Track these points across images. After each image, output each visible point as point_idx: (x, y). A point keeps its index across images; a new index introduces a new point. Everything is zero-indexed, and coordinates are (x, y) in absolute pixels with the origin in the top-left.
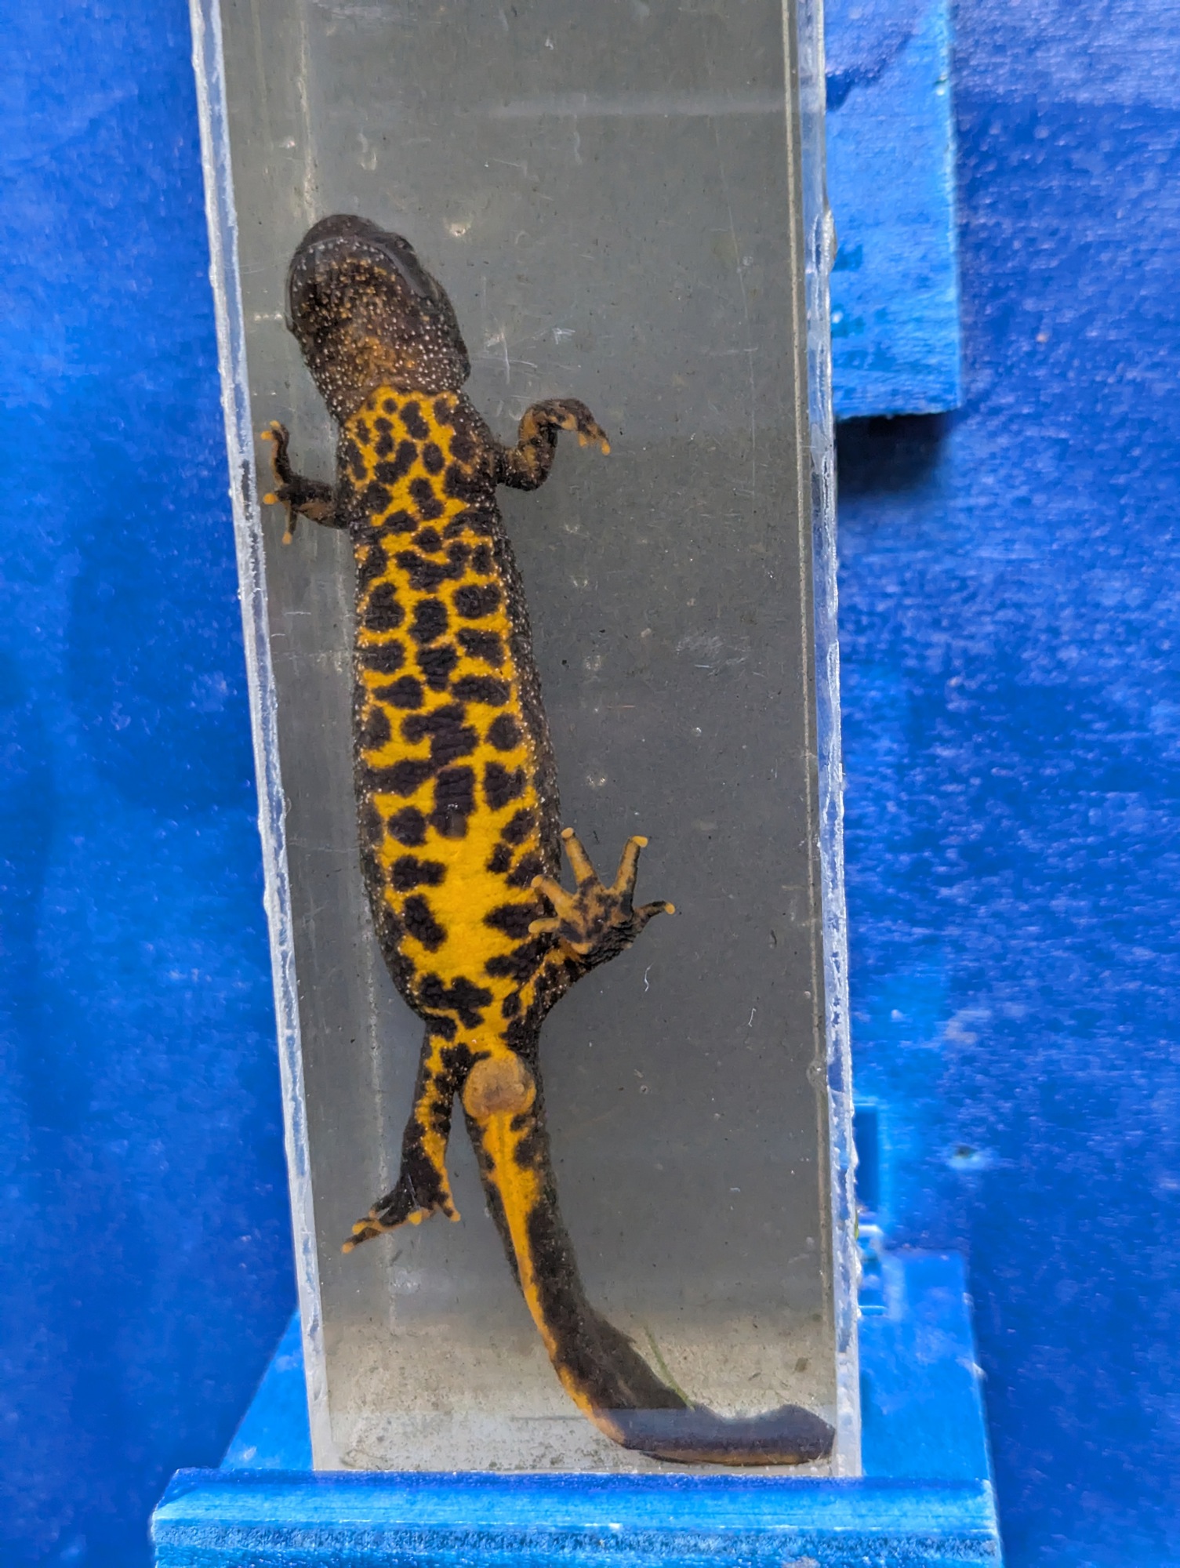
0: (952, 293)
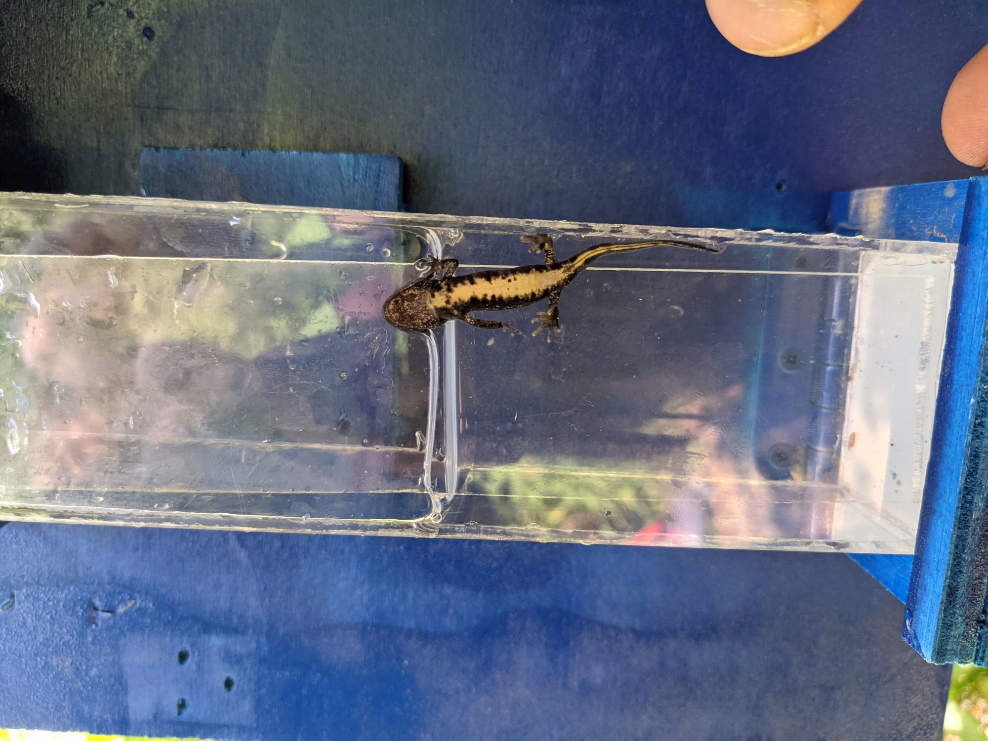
0: (343, 156)
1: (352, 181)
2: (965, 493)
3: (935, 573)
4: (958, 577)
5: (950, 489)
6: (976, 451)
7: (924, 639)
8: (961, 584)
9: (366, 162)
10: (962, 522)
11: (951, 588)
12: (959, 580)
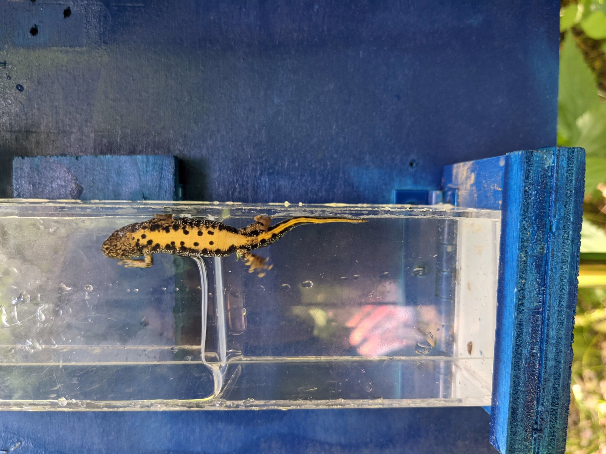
1: (145, 171)
2: (517, 348)
3: (503, 399)
4: (517, 401)
5: (507, 345)
6: (520, 321)
7: (501, 442)
8: (520, 406)
9: (153, 160)
10: (516, 367)
11: (514, 409)
12: (518, 404)
